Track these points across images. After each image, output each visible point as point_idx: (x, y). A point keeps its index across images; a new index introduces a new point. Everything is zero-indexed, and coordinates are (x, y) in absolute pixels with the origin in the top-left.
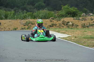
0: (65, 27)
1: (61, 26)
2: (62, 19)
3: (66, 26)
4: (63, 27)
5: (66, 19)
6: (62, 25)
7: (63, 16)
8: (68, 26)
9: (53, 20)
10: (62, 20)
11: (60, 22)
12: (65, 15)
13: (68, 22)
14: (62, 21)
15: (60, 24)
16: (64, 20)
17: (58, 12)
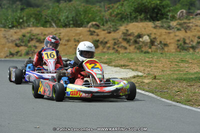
0: (132, 48)
1: (120, 45)
2: (121, 25)
3: (134, 47)
4: (126, 48)
5: (135, 27)
6: (121, 43)
7: (123, 18)
8: (140, 46)
9: (96, 28)
10: (122, 29)
11: (118, 35)
12: (131, 15)
13: (140, 36)
14: (123, 33)
15: (116, 41)
16: (128, 28)
17: (111, 6)
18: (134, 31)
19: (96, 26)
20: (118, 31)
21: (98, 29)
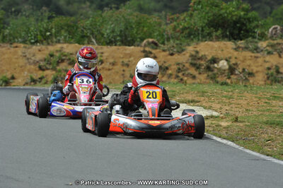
0: (203, 77)
1: (187, 73)
2: (189, 45)
3: (206, 75)
4: (194, 77)
5: (208, 48)
6: (187, 69)
7: (192, 34)
8: (215, 74)
9: (153, 48)
10: (190, 49)
11: (184, 58)
12: (203, 31)
13: (215, 61)
14: (191, 56)
15: (181, 66)
16: (198, 49)
17: (175, 16)
18: (207, 53)
19: (153, 45)
20: (184, 53)
21: (156, 49)
